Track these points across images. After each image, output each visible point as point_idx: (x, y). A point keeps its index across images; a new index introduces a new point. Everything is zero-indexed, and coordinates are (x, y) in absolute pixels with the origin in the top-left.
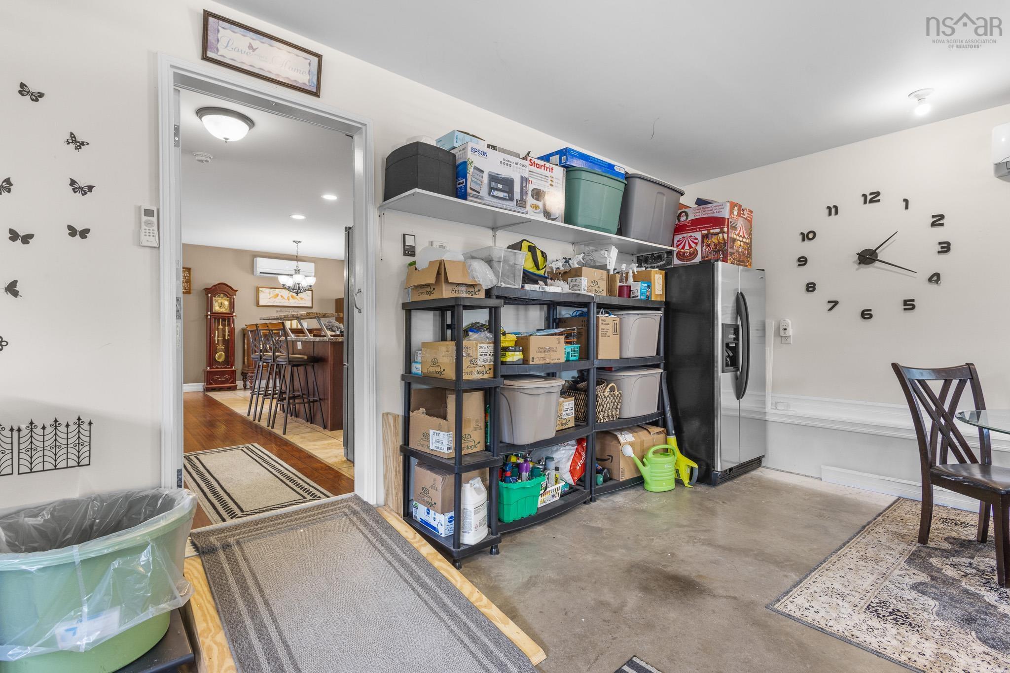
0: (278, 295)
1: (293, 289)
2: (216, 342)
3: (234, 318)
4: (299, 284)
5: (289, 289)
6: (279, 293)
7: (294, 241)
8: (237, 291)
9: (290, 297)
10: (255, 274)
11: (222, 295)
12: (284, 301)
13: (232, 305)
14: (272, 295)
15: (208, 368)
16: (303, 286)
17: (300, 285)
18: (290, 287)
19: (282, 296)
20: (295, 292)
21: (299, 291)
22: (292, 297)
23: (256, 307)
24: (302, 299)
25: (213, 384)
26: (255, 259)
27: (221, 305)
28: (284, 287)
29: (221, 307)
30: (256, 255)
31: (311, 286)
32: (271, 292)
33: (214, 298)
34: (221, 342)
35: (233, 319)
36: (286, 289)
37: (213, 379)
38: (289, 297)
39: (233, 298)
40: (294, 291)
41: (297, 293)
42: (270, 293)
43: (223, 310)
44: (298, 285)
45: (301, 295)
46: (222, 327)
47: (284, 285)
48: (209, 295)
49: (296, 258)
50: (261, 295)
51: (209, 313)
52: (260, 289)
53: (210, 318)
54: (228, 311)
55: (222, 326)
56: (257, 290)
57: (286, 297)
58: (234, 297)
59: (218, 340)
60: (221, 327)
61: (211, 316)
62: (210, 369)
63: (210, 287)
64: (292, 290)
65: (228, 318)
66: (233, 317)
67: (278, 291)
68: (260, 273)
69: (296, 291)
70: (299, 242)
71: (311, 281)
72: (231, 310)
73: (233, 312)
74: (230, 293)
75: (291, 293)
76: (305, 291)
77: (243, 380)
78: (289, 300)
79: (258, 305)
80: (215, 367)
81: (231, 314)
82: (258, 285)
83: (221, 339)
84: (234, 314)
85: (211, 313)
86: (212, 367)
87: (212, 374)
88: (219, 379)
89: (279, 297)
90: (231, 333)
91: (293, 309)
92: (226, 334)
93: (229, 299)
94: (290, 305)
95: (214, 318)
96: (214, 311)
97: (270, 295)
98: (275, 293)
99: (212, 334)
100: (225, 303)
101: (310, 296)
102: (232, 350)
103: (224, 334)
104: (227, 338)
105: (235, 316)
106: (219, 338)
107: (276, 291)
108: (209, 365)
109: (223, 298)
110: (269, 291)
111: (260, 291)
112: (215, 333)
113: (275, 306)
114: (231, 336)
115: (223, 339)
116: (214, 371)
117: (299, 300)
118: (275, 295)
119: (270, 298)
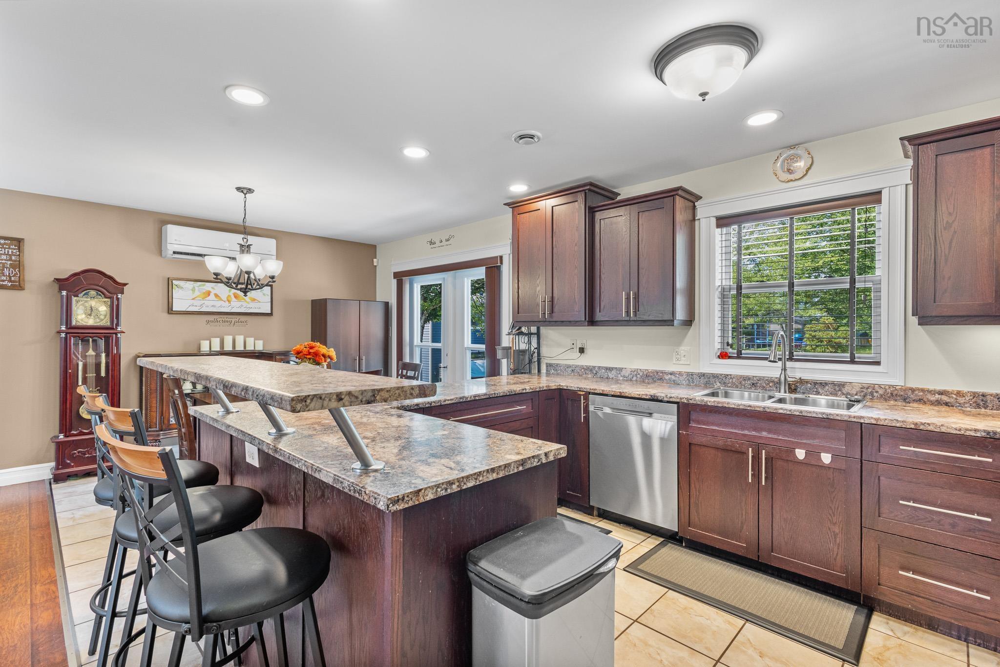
0: (209, 293)
1: (238, 283)
2: (80, 384)
3: (119, 335)
4: (248, 273)
5: (228, 282)
6: (211, 290)
7: (238, 189)
8: (125, 285)
9: (233, 296)
10: (164, 254)
11: (93, 293)
12: (220, 303)
13: (115, 312)
14: (197, 293)
15: (62, 437)
16: (258, 277)
17: (252, 276)
18: (229, 279)
19: (216, 295)
20: (241, 290)
21: (249, 287)
22: (236, 297)
23: (166, 315)
24: (253, 300)
25: (73, 467)
26: (163, 228)
27: (91, 312)
28: (217, 278)
29: (90, 315)
30: (164, 220)
31: (273, 277)
32: (196, 288)
33: (74, 299)
34: (91, 382)
35: (117, 339)
36: (222, 282)
37: (72, 458)
38: (229, 296)
39: (118, 299)
40: (239, 286)
41: (245, 291)
42: (193, 290)
43: (95, 322)
44: (246, 276)
45: (251, 294)
46: (94, 353)
47: (216, 274)
48: (64, 293)
49: (244, 230)
50: (176, 293)
51: (63, 328)
52: (173, 281)
53: (66, 338)
54: (106, 322)
55: (93, 350)
56: (169, 283)
57: (224, 297)
58: (120, 295)
59: (85, 378)
60: (91, 352)
61: (67, 333)
62: (66, 436)
63: (66, 277)
64: (234, 286)
65: (106, 337)
66: (116, 334)
67: (208, 286)
68: (174, 253)
69: (244, 286)
70: (250, 189)
71: (274, 267)
72: (112, 321)
73: (117, 325)
74: (111, 289)
75: (233, 291)
76: (261, 287)
78: (229, 301)
79: (170, 310)
80: (75, 433)
81: (112, 328)
82: (171, 276)
83: (91, 375)
84: (119, 329)
85: (69, 327)
86: (72, 432)
87: (70, 446)
88: (85, 454)
89: (212, 296)
90: (112, 366)
91: (238, 317)
92: (102, 365)
93: (109, 300)
94: (231, 311)
95: (74, 337)
96: (74, 323)
97: (193, 293)
98: (202, 289)
99: (70, 371)
100: (99, 307)
101: (268, 295)
102: (115, 396)
103: (98, 366)
104: (103, 374)
105: (121, 333)
106: (86, 375)
107: (204, 285)
108: (65, 429)
109: (94, 298)
110: (192, 286)
111: (174, 286)
112: (78, 365)
113: (203, 313)
114: (112, 369)
115: (95, 375)
116: (73, 441)
117: (248, 303)
118: (204, 293)
119: (195, 298)
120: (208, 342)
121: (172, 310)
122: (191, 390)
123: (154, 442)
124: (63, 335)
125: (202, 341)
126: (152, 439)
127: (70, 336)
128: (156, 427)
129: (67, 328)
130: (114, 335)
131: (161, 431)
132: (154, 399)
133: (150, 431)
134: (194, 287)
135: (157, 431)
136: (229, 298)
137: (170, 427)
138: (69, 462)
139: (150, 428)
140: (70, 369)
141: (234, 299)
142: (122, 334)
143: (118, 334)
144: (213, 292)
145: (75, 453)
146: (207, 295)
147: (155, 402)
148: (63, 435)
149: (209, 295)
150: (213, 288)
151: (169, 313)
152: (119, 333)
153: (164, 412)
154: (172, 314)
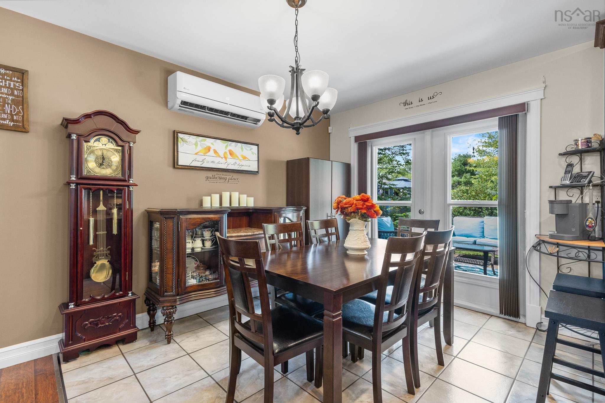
0: (209, 149)
2: (91, 243)
6: (211, 146)
8: (137, 132)
10: (170, 105)
11: (103, 138)
12: (217, 160)
13: (127, 162)
14: (199, 148)
15: (72, 306)
19: (215, 152)
23: (171, 169)
24: (244, 157)
25: (84, 340)
26: (170, 76)
27: (102, 161)
29: (101, 164)
32: (199, 143)
33: (85, 145)
34: (102, 241)
35: (130, 192)
37: (84, 330)
38: (225, 153)
39: (130, 148)
42: (196, 144)
43: (107, 172)
46: (105, 209)
48: (75, 136)
50: (182, 147)
51: (73, 178)
52: (179, 135)
53: (76, 190)
54: (118, 174)
55: (104, 205)
56: (175, 135)
57: (221, 154)
58: (132, 144)
59: (96, 237)
60: (101, 207)
61: (77, 184)
62: (76, 305)
63: (76, 118)
65: (117, 190)
66: (128, 186)
67: (209, 142)
68: (182, 102)
72: (123, 173)
73: (130, 176)
74: (123, 136)
76: (250, 145)
77: (149, 313)
78: (226, 158)
79: (175, 164)
80: (87, 300)
81: (125, 181)
82: (177, 129)
83: (101, 233)
84: (131, 182)
85: (79, 177)
86: (84, 300)
87: (81, 317)
88: (97, 325)
89: (211, 153)
90: (124, 222)
91: (232, 174)
92: (114, 221)
93: (120, 148)
94: (227, 168)
95: (85, 189)
96: (85, 173)
97: (196, 148)
98: (204, 144)
99: (81, 229)
100: (111, 156)
101: (256, 154)
102: (128, 256)
103: (109, 221)
104: (115, 232)
105: (133, 185)
106: (97, 233)
107: (205, 140)
108: (75, 296)
109: (105, 145)
110: (195, 140)
111: (179, 139)
112: (89, 221)
113: (204, 169)
114: (124, 226)
115: (106, 232)
116: (85, 310)
117: (240, 160)
118: (205, 148)
119: (197, 153)
120: (210, 197)
121: (177, 165)
122: (201, 248)
123: (171, 309)
124: (73, 186)
125: (204, 197)
126: (169, 305)
127: (80, 187)
128: (172, 292)
129: (77, 177)
130: (126, 188)
131: (178, 295)
132: (170, 260)
133: (166, 296)
134: (197, 142)
135: (174, 296)
136: (226, 155)
137: (187, 291)
138: (80, 335)
139: (166, 292)
140: (81, 226)
141: (229, 156)
142: (134, 187)
143: (131, 187)
144: (213, 148)
145: (87, 324)
146: (207, 151)
147: (171, 263)
148: (74, 305)
149: (209, 151)
150: (212, 144)
151: (174, 167)
152: (131, 185)
153: (181, 274)
154: (178, 168)
